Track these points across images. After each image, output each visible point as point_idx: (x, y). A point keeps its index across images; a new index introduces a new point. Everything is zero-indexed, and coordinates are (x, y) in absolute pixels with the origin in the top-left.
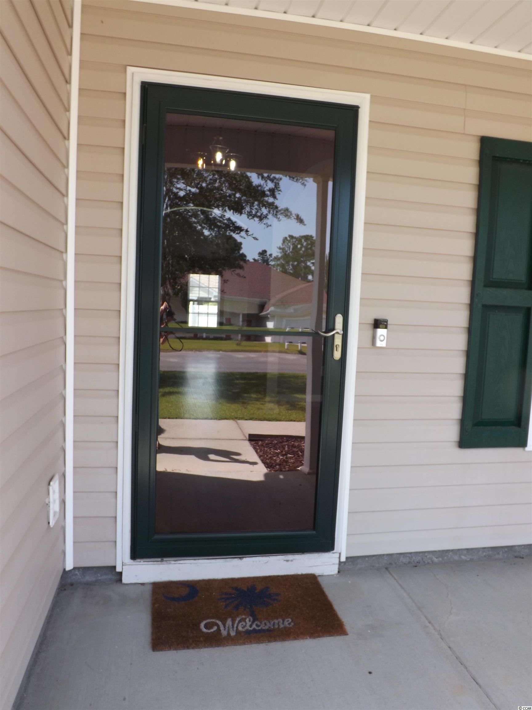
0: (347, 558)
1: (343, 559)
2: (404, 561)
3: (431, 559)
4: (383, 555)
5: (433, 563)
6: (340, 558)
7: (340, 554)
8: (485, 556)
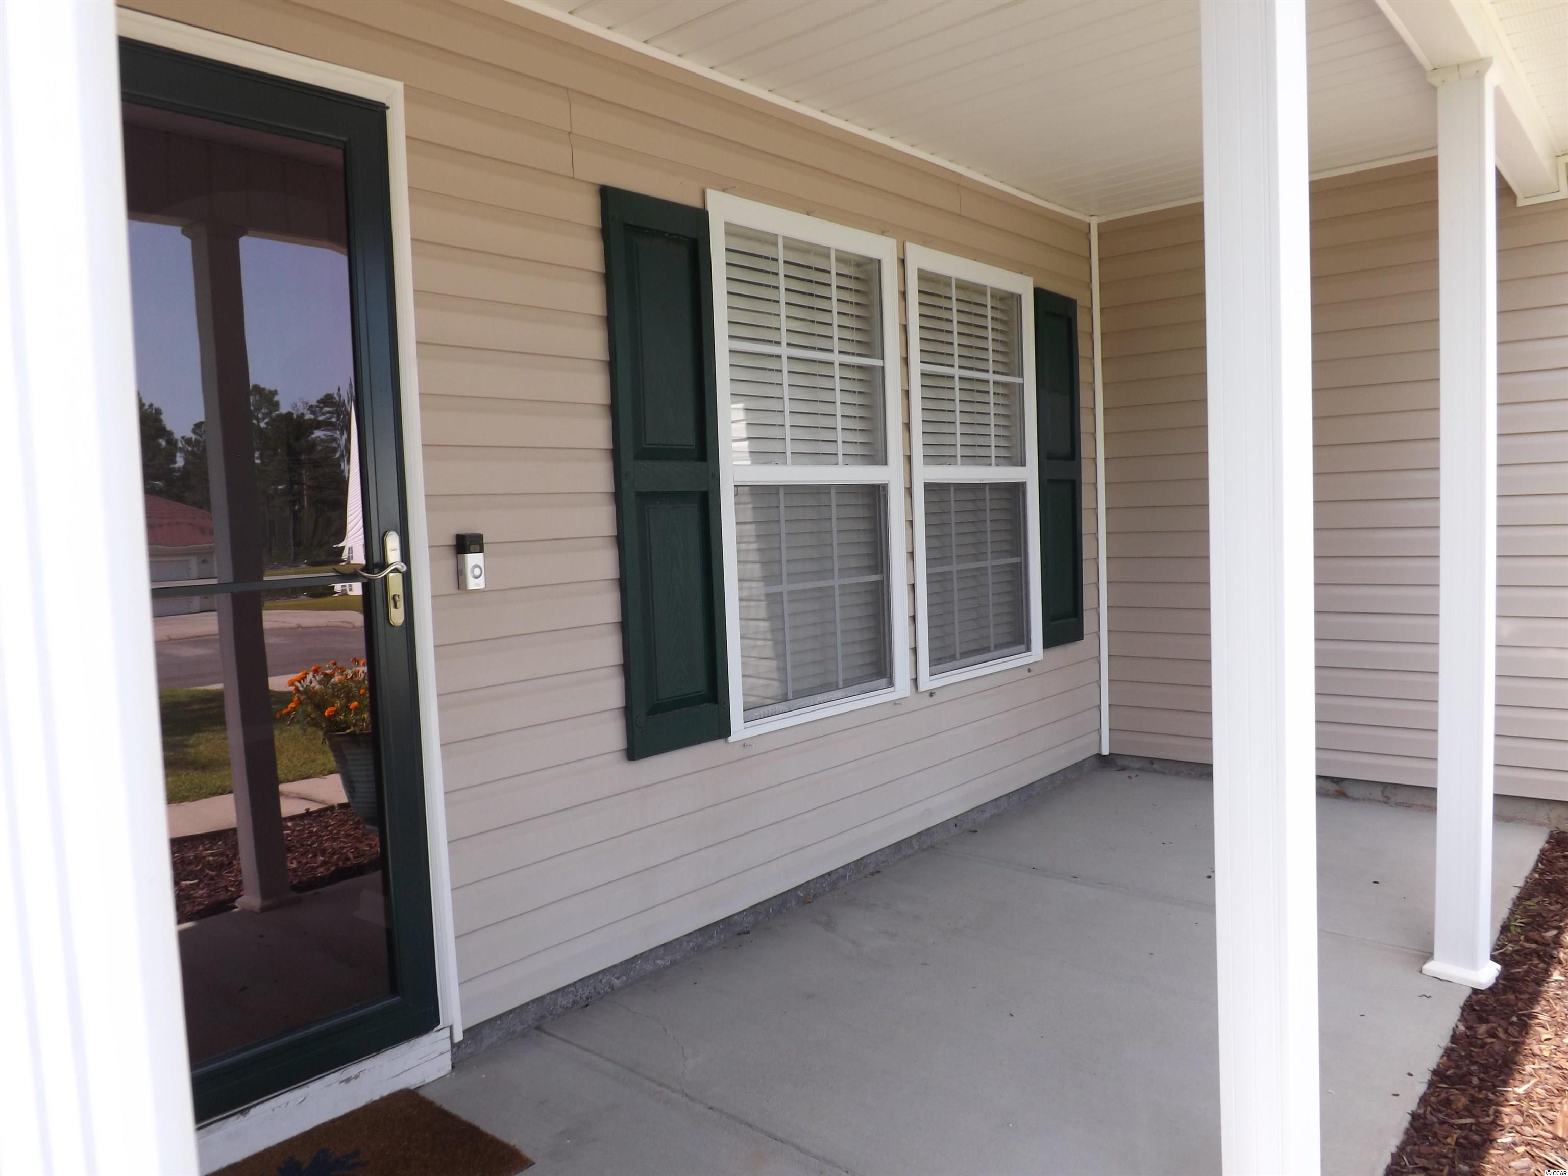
0: (465, 1032)
1: (459, 1037)
2: (564, 1003)
3: (609, 983)
4: (527, 1004)
5: (613, 989)
6: (451, 1036)
7: (451, 1028)
8: (693, 949)
